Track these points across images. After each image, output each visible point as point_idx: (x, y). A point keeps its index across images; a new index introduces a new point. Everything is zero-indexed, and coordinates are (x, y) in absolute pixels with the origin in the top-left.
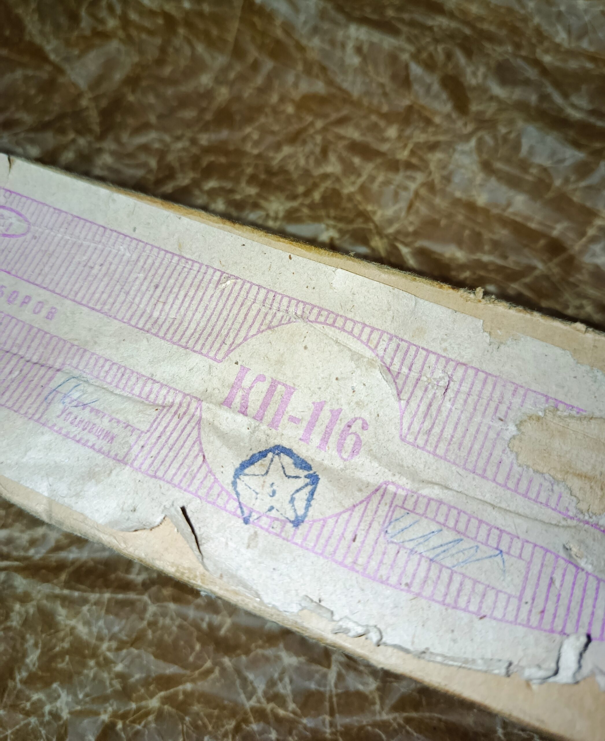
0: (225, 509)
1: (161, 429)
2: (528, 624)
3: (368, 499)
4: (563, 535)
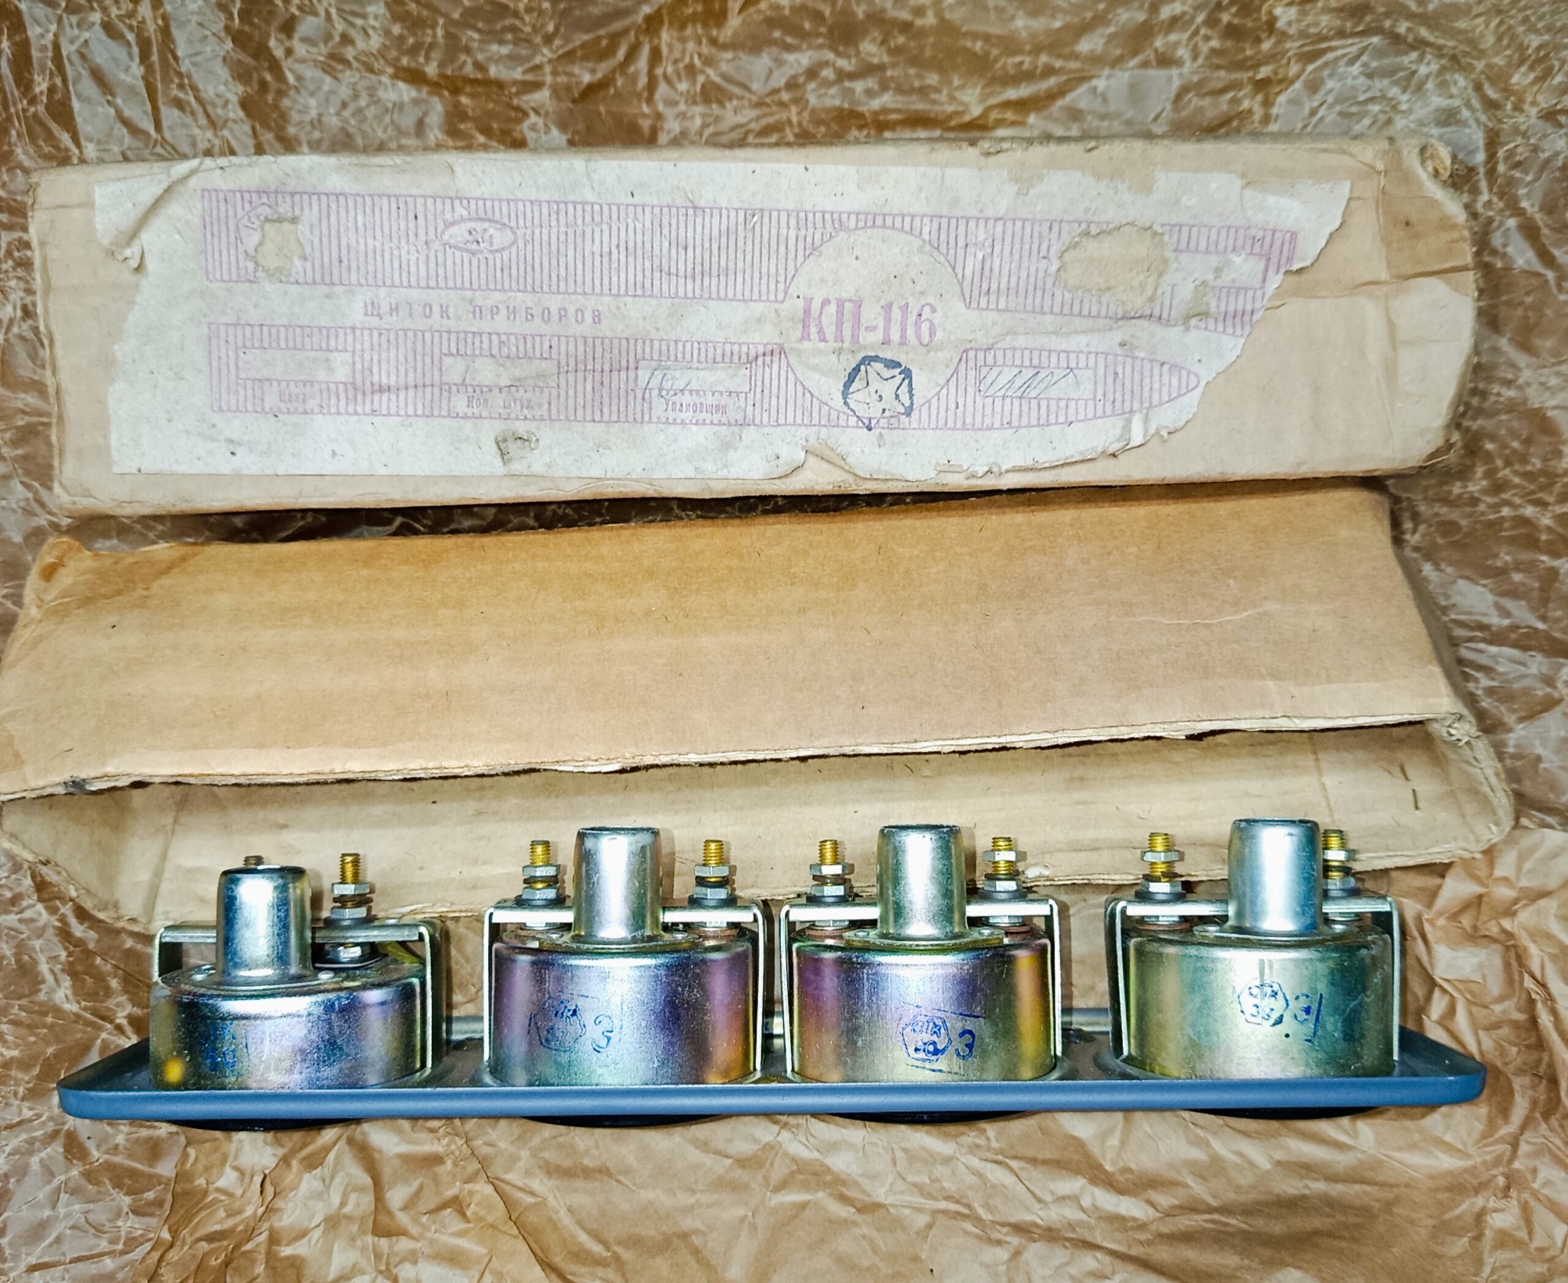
0: (847, 426)
1: (759, 383)
2: (1104, 415)
3: (956, 370)
4: (1117, 336)
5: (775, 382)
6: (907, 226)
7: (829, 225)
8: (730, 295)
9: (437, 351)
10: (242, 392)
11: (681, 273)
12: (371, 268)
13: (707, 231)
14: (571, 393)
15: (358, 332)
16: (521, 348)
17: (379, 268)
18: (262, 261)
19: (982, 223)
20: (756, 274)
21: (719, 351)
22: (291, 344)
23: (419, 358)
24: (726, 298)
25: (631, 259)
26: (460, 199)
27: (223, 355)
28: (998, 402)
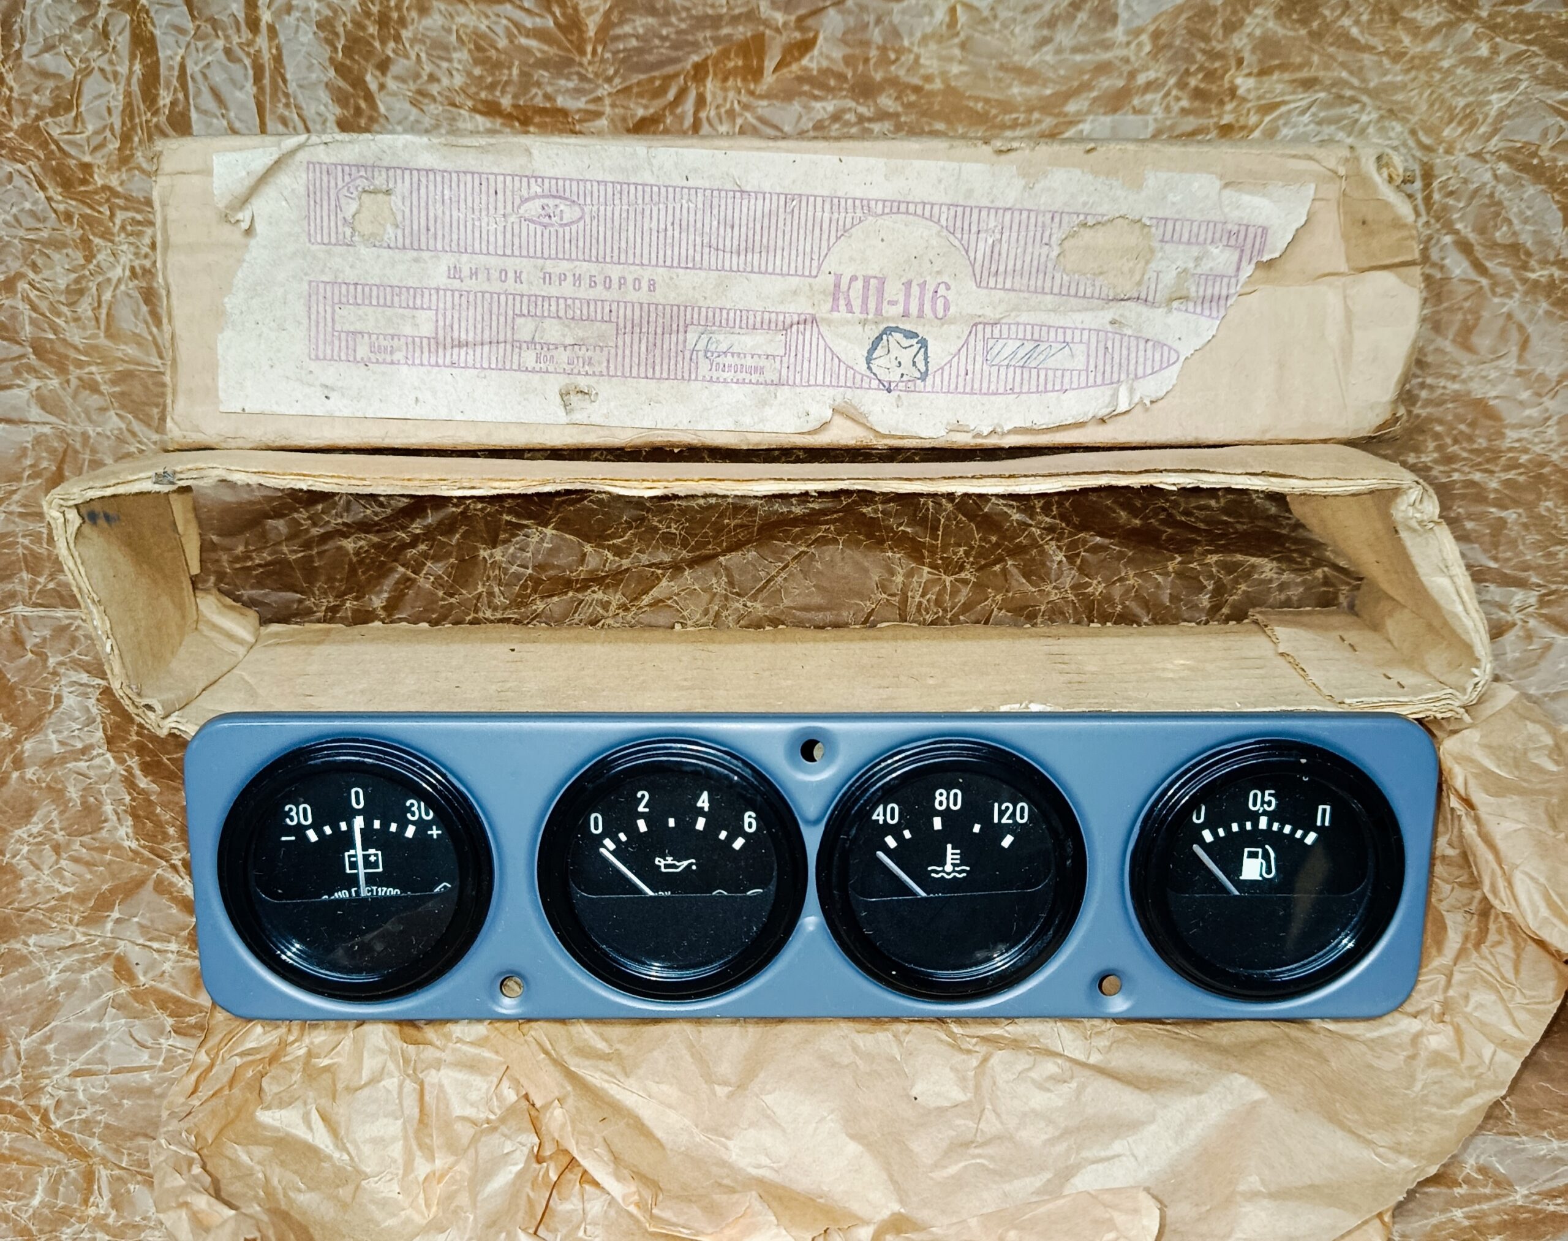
0: (870, 388)
1: (793, 348)
2: (1095, 385)
3: (967, 342)
4: (1109, 315)
5: (807, 347)
6: (927, 214)
7: (858, 210)
8: (770, 270)
9: (510, 313)
10: (336, 342)
11: (728, 249)
12: (455, 237)
13: (752, 213)
14: (628, 352)
15: (441, 293)
16: (585, 312)
17: (462, 237)
18: (358, 227)
19: (993, 212)
20: (794, 252)
21: (759, 319)
22: (382, 301)
23: (494, 317)
24: (766, 272)
25: (684, 235)
26: (536, 178)
27: (321, 310)
28: (1003, 370)
